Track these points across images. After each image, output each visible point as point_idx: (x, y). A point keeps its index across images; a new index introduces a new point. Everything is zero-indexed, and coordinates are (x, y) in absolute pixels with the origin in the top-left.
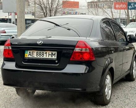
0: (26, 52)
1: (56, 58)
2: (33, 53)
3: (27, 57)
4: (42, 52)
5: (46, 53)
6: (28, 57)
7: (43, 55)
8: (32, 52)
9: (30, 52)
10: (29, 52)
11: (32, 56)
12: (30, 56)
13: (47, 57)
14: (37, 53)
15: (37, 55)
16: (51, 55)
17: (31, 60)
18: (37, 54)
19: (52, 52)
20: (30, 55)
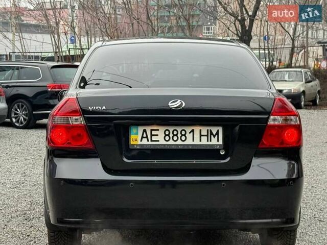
0: (133, 130)
1: (221, 142)
2: (154, 133)
3: (137, 145)
4: (179, 129)
5: (193, 131)
6: (139, 143)
7: (183, 138)
8: (152, 130)
9: (145, 131)
10: (140, 130)
11: (152, 141)
12: (145, 142)
13: (197, 142)
14: (167, 133)
15: (167, 138)
16: (207, 136)
17: (149, 152)
18: (166, 135)
19: (209, 128)
20: (147, 137)
